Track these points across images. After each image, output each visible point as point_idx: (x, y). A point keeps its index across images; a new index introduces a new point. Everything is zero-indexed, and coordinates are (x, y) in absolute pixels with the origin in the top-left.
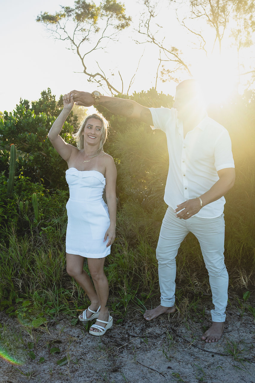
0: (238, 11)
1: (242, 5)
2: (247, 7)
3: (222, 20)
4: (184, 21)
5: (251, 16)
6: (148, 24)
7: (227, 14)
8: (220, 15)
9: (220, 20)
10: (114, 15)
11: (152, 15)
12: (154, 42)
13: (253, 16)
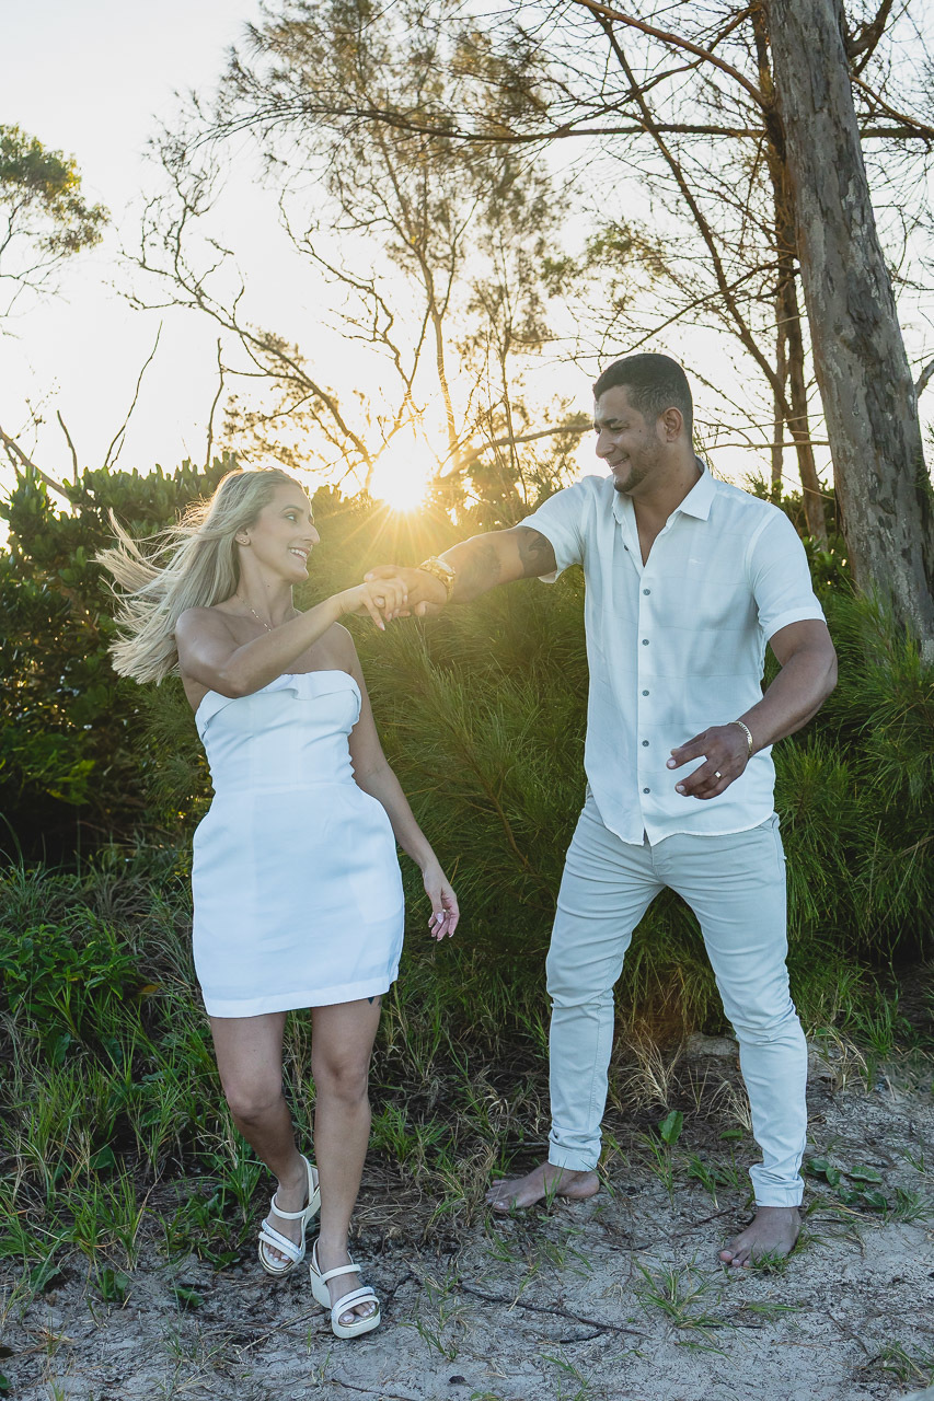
0: (494, 221)
1: (506, 203)
2: (523, 212)
3: (442, 250)
4: (311, 237)
5: (541, 243)
6: (178, 239)
7: (458, 231)
8: (433, 232)
9: (433, 250)
10: (38, 199)
11: (192, 209)
12: (202, 306)
13: (548, 242)
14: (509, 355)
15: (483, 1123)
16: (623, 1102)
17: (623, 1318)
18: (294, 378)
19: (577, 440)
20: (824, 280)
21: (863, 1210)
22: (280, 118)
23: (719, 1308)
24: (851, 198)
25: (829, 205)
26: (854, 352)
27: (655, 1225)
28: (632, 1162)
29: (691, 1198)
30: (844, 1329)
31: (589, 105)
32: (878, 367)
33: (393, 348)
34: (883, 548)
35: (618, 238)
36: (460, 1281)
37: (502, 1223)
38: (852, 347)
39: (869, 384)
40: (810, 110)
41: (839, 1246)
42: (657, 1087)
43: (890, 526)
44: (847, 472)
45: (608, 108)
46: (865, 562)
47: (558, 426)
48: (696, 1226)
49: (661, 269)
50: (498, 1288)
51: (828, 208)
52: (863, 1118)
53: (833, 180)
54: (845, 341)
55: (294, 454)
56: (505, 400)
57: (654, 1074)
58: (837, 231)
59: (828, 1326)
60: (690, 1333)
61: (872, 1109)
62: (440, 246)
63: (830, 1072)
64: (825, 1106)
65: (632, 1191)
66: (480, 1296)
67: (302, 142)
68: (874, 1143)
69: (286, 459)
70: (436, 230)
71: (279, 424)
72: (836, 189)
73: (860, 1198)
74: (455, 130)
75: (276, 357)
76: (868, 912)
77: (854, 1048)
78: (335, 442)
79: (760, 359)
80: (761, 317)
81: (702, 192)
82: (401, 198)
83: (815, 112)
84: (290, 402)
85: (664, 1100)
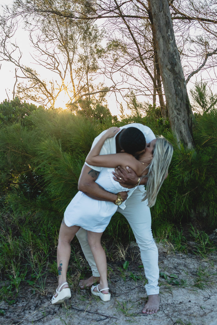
0: (84, 40)
1: (87, 35)
2: (92, 37)
4: (38, 43)
5: (96, 45)
6: (4, 44)
7: (75, 42)
8: (69, 42)
9: (69, 47)
11: (8, 36)
12: (11, 61)
13: (98, 45)
14: (88, 73)
15: (78, 265)
16: (114, 259)
17: (113, 314)
18: (34, 78)
19: (106, 94)
20: (163, 54)
21: (173, 285)
22: (29, 13)
23: (137, 311)
24: (169, 33)
25: (164, 35)
26: (170, 72)
27: (121, 290)
28: (116, 274)
29: (131, 283)
30: (167, 316)
31: (106, 10)
32: (176, 75)
33: (59, 71)
34: (178, 120)
35: (115, 44)
36: (72, 306)
37: (83, 291)
38: (170, 70)
39: (174, 80)
40: (159, 11)
41: (166, 294)
42: (122, 255)
43: (180, 115)
44: (169, 101)
45: (111, 11)
46: (174, 124)
47: (101, 90)
48: (131, 290)
49: (126, 52)
50: (81, 307)
51: (164, 36)
52: (173, 262)
53: (165, 29)
54: (168, 69)
55: (35, 98)
56: (87, 84)
57: (122, 252)
58: (166, 42)
59: (164, 315)
60: (129, 318)
61: (176, 259)
62: (71, 46)
63: (165, 250)
64: (164, 259)
65: (116, 282)
66: (77, 310)
67: (35, 19)
68: (176, 268)
69: (33, 99)
70: (70, 42)
71: (31, 90)
72: (165, 31)
73: (172, 282)
74: (73, 16)
75: (30, 74)
76: (175, 210)
77: (171, 244)
78: (45, 95)
79: (150, 74)
80: (150, 63)
81: (135, 32)
82: (61, 34)
83: (160, 12)
84: (34, 84)
85: (124, 258)
